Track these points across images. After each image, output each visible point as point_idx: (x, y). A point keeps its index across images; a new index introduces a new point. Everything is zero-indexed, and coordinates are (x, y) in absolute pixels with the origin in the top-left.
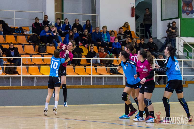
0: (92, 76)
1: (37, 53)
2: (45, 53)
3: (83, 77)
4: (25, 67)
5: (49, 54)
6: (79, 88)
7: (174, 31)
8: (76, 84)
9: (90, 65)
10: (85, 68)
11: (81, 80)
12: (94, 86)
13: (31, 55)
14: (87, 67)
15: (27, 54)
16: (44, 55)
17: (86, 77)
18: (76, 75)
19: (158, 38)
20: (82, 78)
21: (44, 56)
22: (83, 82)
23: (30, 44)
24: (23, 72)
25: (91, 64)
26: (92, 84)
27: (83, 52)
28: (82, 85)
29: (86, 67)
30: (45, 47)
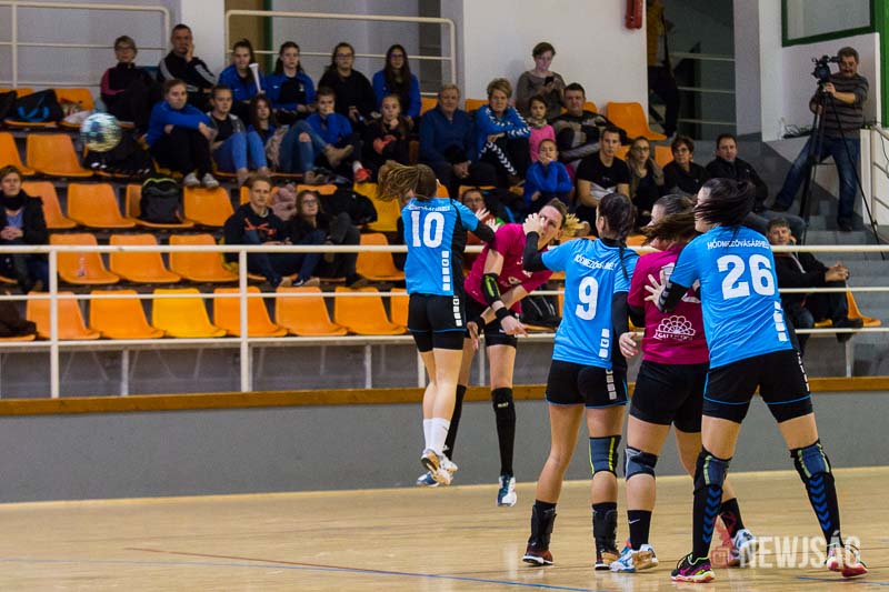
1: (132, 225)
2: (179, 222)
3: (376, 347)
4: (69, 296)
5: (199, 229)
6: (354, 401)
7: (850, 98)
8: (339, 384)
10: (387, 301)
11: (368, 364)
13: (103, 236)
14: (394, 293)
15: (81, 229)
16: (170, 232)
17: (392, 348)
18: (340, 338)
19: (765, 139)
20: (368, 349)
21: (172, 238)
22: (375, 369)
23: (96, 179)
24: (61, 325)
27: (374, 218)
28: (369, 386)
29: (389, 291)
30: (173, 191)
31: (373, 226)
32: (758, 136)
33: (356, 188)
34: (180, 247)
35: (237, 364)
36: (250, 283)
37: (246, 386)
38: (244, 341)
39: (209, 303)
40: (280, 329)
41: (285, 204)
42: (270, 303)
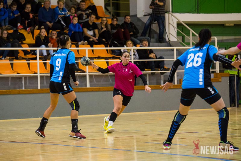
0: (39, 75)
3: (26, 77)
6: (19, 93)
7: (162, 4)
8: (15, 88)
9: (35, 59)
10: (29, 64)
11: (23, 82)
12: (42, 90)
14: (31, 62)
17: (30, 78)
18: (15, 75)
19: (138, 16)
20: (23, 78)
22: (25, 84)
25: (36, 57)
26: (39, 88)
28: (24, 89)
29: (29, 61)
33: (19, 31)
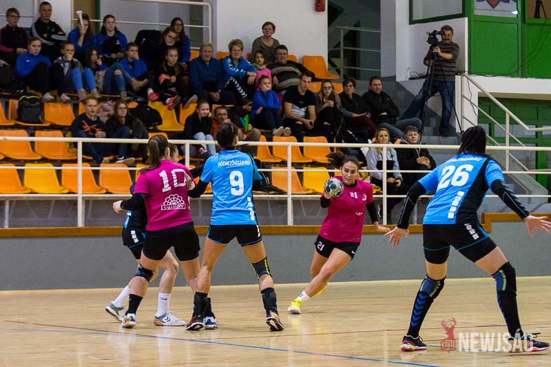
1: (12, 124)
2: (41, 123)
5: (53, 127)
7: (449, 56)
16: (36, 128)
19: (398, 80)
21: (37, 132)
25: (184, 160)
27: (161, 123)
30: (37, 103)
31: (159, 127)
32: (394, 77)
33: (150, 104)
34: (42, 138)
35: (76, 210)
36: (84, 161)
37: (80, 224)
38: (80, 196)
39: (59, 173)
40: (102, 189)
41: (106, 113)
42: (96, 173)
